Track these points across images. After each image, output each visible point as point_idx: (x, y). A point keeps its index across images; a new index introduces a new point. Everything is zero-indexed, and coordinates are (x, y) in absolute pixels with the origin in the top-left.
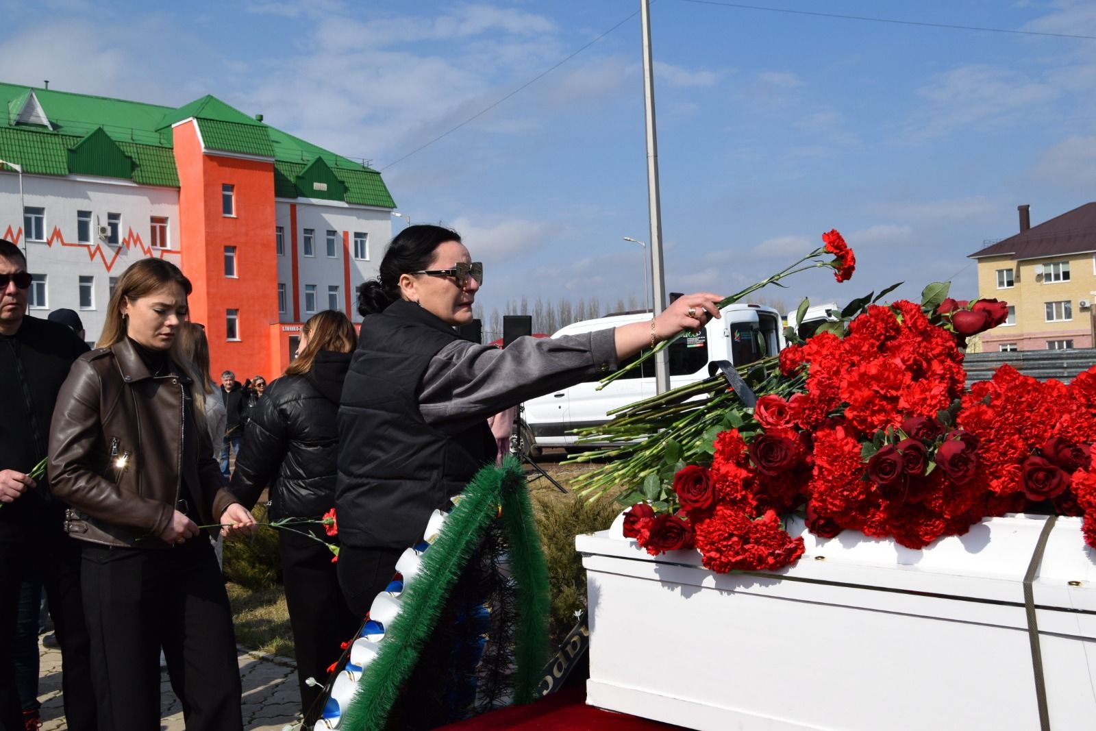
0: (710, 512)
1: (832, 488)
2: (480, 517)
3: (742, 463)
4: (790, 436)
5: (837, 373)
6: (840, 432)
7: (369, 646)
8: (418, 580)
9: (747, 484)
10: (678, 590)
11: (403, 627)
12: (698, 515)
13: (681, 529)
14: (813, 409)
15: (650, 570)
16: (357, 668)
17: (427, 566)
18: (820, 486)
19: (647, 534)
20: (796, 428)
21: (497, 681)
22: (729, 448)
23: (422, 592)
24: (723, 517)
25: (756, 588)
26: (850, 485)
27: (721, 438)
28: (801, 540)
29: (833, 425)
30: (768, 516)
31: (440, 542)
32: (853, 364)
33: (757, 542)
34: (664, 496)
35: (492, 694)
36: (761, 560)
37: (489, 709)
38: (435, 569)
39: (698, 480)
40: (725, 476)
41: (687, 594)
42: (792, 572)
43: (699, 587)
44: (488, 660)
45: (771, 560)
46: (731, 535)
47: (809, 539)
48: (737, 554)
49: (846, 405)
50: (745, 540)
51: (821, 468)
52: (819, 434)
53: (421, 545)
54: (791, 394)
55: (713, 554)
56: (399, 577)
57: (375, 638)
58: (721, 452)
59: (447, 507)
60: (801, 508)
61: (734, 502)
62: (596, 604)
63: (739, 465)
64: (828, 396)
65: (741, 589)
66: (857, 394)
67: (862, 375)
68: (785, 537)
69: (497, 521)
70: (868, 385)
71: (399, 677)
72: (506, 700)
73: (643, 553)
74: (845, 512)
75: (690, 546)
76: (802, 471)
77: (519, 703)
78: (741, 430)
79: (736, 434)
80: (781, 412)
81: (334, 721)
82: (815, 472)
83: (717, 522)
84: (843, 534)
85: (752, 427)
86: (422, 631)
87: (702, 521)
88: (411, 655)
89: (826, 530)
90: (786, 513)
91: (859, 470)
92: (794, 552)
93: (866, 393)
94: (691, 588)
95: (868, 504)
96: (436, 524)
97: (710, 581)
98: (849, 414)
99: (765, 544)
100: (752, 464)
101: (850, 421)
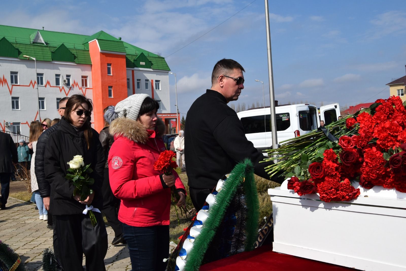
0: (323, 180)
1: (372, 170)
2: (237, 182)
3: (335, 161)
4: (354, 150)
5: (371, 127)
6: (374, 149)
7: (197, 229)
8: (214, 205)
9: (337, 169)
10: (309, 209)
11: (210, 222)
12: (318, 181)
13: (311, 186)
14: (362, 141)
15: (298, 201)
16: (193, 238)
17: (217, 201)
18: (367, 169)
19: (298, 188)
20: (355, 147)
21: (239, 243)
22: (330, 157)
23: (216, 210)
24: (328, 181)
25: (340, 208)
26: (379, 169)
27: (325, 152)
28: (359, 189)
29: (371, 146)
30: (346, 181)
31: (222, 191)
32: (377, 124)
33: (342, 190)
34: (302, 174)
35: (237, 248)
36: (343, 197)
37: (236, 253)
38: (221, 201)
39: (318, 168)
40: (329, 166)
41: (312, 210)
42: (355, 202)
43: (317, 208)
44: (236, 235)
45: (347, 197)
46: (332, 188)
47: (362, 189)
48: (334, 195)
49: (376, 139)
50: (337, 189)
51: (367, 163)
52: (366, 150)
53: (215, 192)
54: (351, 136)
55: (324, 195)
56: (208, 204)
57: (199, 227)
58: (327, 158)
60: (357, 178)
61: (332, 176)
62: (276, 214)
63: (333, 162)
64: (368, 136)
65: (335, 208)
66: (382, 135)
67: (383, 128)
68: (353, 188)
69: (242, 184)
70: (386, 131)
71: (209, 240)
72: (242, 249)
73: (296, 195)
74: (377, 179)
75: (314, 193)
76: (358, 164)
77: (247, 250)
78: (333, 149)
79: (332, 150)
80: (349, 142)
81: (184, 257)
82: (364, 164)
83: (326, 183)
84: (374, 187)
85: (338, 148)
86: (217, 224)
87: (320, 183)
88: (213, 233)
89: (368, 185)
90: (352, 179)
91: (383, 163)
92: (356, 194)
93: (385, 134)
94: (314, 208)
95: (387, 175)
96: (220, 185)
97: (322, 205)
98: (378, 142)
99: (345, 191)
100: (339, 161)
101: (379, 145)
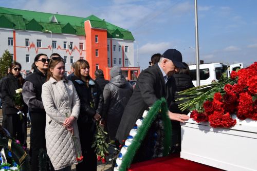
0: (212, 113)
1: (244, 108)
2: (156, 112)
3: (221, 101)
4: (234, 94)
5: (246, 79)
6: (247, 94)
7: (129, 141)
8: (141, 126)
9: (222, 106)
10: (204, 131)
11: (137, 137)
12: (209, 113)
13: (205, 117)
14: (239, 88)
15: (197, 126)
16: (127, 146)
17: (143, 123)
18: (241, 107)
19: (196, 117)
20: (235, 92)
21: (159, 151)
22: (217, 97)
23: (142, 129)
24: (216, 114)
25: (224, 132)
26: (249, 107)
27: (216, 95)
28: (235, 120)
29: (245, 92)
30: (227, 114)
31: (146, 118)
32: (250, 77)
33: (224, 120)
34: (200, 108)
35: (158, 154)
36: (225, 125)
37: (157, 158)
38: (145, 124)
39: (209, 105)
40: (216, 104)
41: (206, 132)
42: (233, 128)
43: (209, 131)
44: (157, 146)
45: (228, 125)
46: (218, 118)
47: (238, 120)
48: (219, 123)
49: (248, 87)
50: (221, 120)
51: (241, 103)
52: (241, 94)
53: (141, 118)
54: (233, 84)
55: (213, 123)
56: (136, 126)
57: (131, 140)
58: (215, 98)
59: (148, 110)
60: (236, 112)
61: (218, 110)
62: (183, 134)
63: (220, 101)
64: (243, 84)
65: (220, 132)
66: (251, 84)
67: (253, 80)
68: (231, 119)
69: (160, 113)
70: (254, 82)
71: (136, 149)
72: (161, 155)
73: (195, 122)
74: (248, 113)
75: (207, 121)
76: (236, 103)
77: (163, 156)
78: (220, 93)
79: (219, 93)
80: (231, 88)
81: (121, 158)
82: (240, 103)
83: (214, 115)
84: (247, 119)
85: (224, 92)
86: (142, 138)
87: (210, 115)
88: (139, 144)
89: (242, 118)
90: (232, 113)
91: (252, 103)
92: (234, 123)
93: (254, 84)
94: (207, 131)
95: (254, 112)
96: (145, 114)
97: (212, 129)
98: (249, 89)
99: (226, 121)
100: (223, 101)
101: (249, 91)
